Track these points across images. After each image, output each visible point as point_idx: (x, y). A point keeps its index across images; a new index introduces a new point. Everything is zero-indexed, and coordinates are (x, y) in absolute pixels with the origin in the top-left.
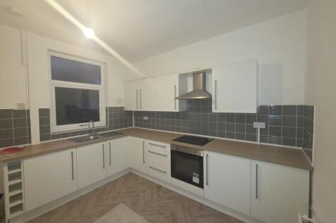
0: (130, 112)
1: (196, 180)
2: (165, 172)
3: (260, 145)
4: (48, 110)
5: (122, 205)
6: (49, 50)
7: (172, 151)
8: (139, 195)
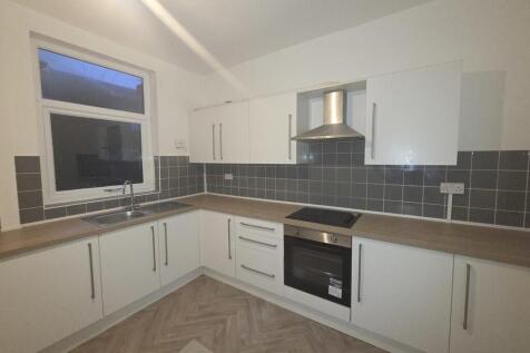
0: (199, 167)
1: (336, 291)
2: (273, 276)
3: (452, 225)
4: (36, 160)
5: (194, 343)
6: (33, 34)
7: (286, 237)
8: (224, 322)
